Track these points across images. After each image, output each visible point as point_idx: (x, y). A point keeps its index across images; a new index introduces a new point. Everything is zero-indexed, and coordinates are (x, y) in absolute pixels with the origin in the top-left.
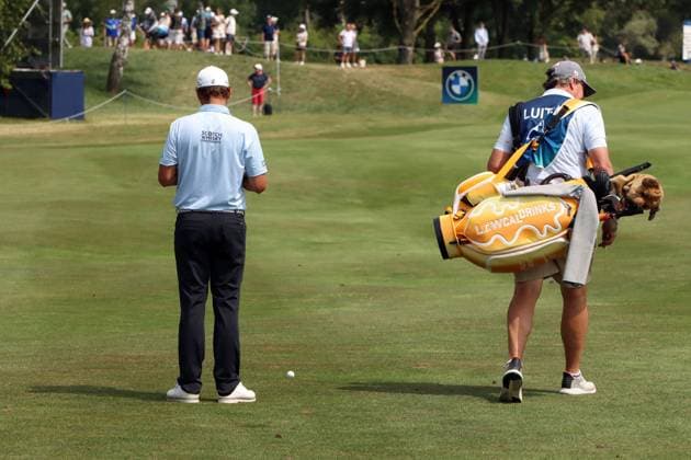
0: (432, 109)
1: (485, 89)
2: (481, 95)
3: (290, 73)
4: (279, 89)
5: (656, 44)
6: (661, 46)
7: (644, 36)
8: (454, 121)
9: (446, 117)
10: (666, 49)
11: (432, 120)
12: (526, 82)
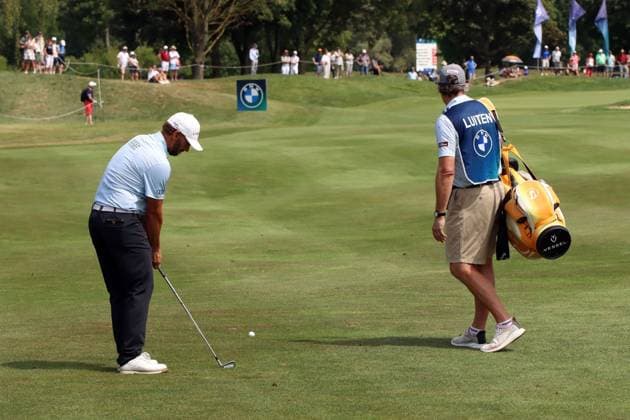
0: (229, 116)
1: (272, 98)
2: (269, 102)
3: (109, 88)
4: (102, 102)
5: (392, 59)
6: (395, 61)
7: (381, 52)
8: (248, 125)
9: (243, 121)
10: (400, 63)
11: (230, 124)
12: (299, 92)
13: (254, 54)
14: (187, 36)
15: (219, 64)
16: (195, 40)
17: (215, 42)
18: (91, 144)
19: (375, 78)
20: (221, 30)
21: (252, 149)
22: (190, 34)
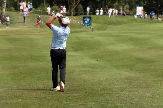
0: (80, 27)
1: (93, 22)
2: (92, 24)
3: (45, 18)
4: (43, 22)
5: (129, 11)
7: (126, 9)
8: (86, 30)
9: (84, 29)
10: (132, 12)
11: (81, 30)
12: (101, 21)
13: (88, 9)
14: (69, 3)
15: (78, 12)
16: (71, 4)
17: (77, 5)
18: (39, 34)
19: (124, 17)
20: (79, 2)
21: (87, 37)
22: (69, 2)
